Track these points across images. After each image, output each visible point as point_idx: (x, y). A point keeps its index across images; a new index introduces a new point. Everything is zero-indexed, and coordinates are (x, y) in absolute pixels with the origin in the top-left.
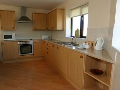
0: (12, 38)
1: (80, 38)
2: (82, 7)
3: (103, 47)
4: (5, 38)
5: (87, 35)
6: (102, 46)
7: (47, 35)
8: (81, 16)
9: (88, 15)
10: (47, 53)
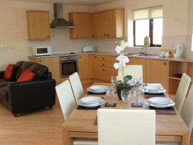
0: (47, 52)
1: (150, 46)
2: (151, 8)
3: (182, 54)
4: (38, 53)
5: (162, 43)
6: (181, 52)
7: (90, 45)
8: (150, 20)
9: (162, 19)
10: (104, 70)
